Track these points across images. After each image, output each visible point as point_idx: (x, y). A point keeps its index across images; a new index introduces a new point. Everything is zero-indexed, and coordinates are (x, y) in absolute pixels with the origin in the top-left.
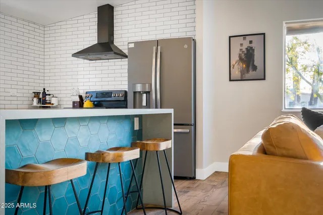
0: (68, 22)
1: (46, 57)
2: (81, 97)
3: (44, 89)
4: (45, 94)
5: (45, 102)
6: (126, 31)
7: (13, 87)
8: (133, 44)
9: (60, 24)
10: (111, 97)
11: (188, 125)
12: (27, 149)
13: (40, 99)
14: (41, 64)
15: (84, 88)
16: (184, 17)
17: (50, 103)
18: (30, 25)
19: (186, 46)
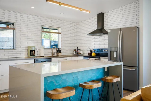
0: (87, 21)
1: (79, 35)
2: (91, 51)
3: (78, 48)
4: (78, 50)
5: (78, 53)
6: (109, 23)
7: (67, 47)
8: (110, 30)
9: (84, 21)
10: (103, 51)
11: (135, 67)
12: (57, 82)
13: (76, 52)
14: (77, 35)
15: (93, 47)
16: (136, 15)
17: (80, 53)
18: (73, 23)
19: (134, 31)
